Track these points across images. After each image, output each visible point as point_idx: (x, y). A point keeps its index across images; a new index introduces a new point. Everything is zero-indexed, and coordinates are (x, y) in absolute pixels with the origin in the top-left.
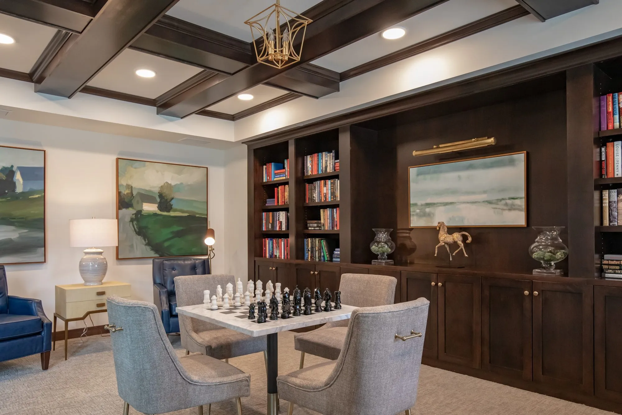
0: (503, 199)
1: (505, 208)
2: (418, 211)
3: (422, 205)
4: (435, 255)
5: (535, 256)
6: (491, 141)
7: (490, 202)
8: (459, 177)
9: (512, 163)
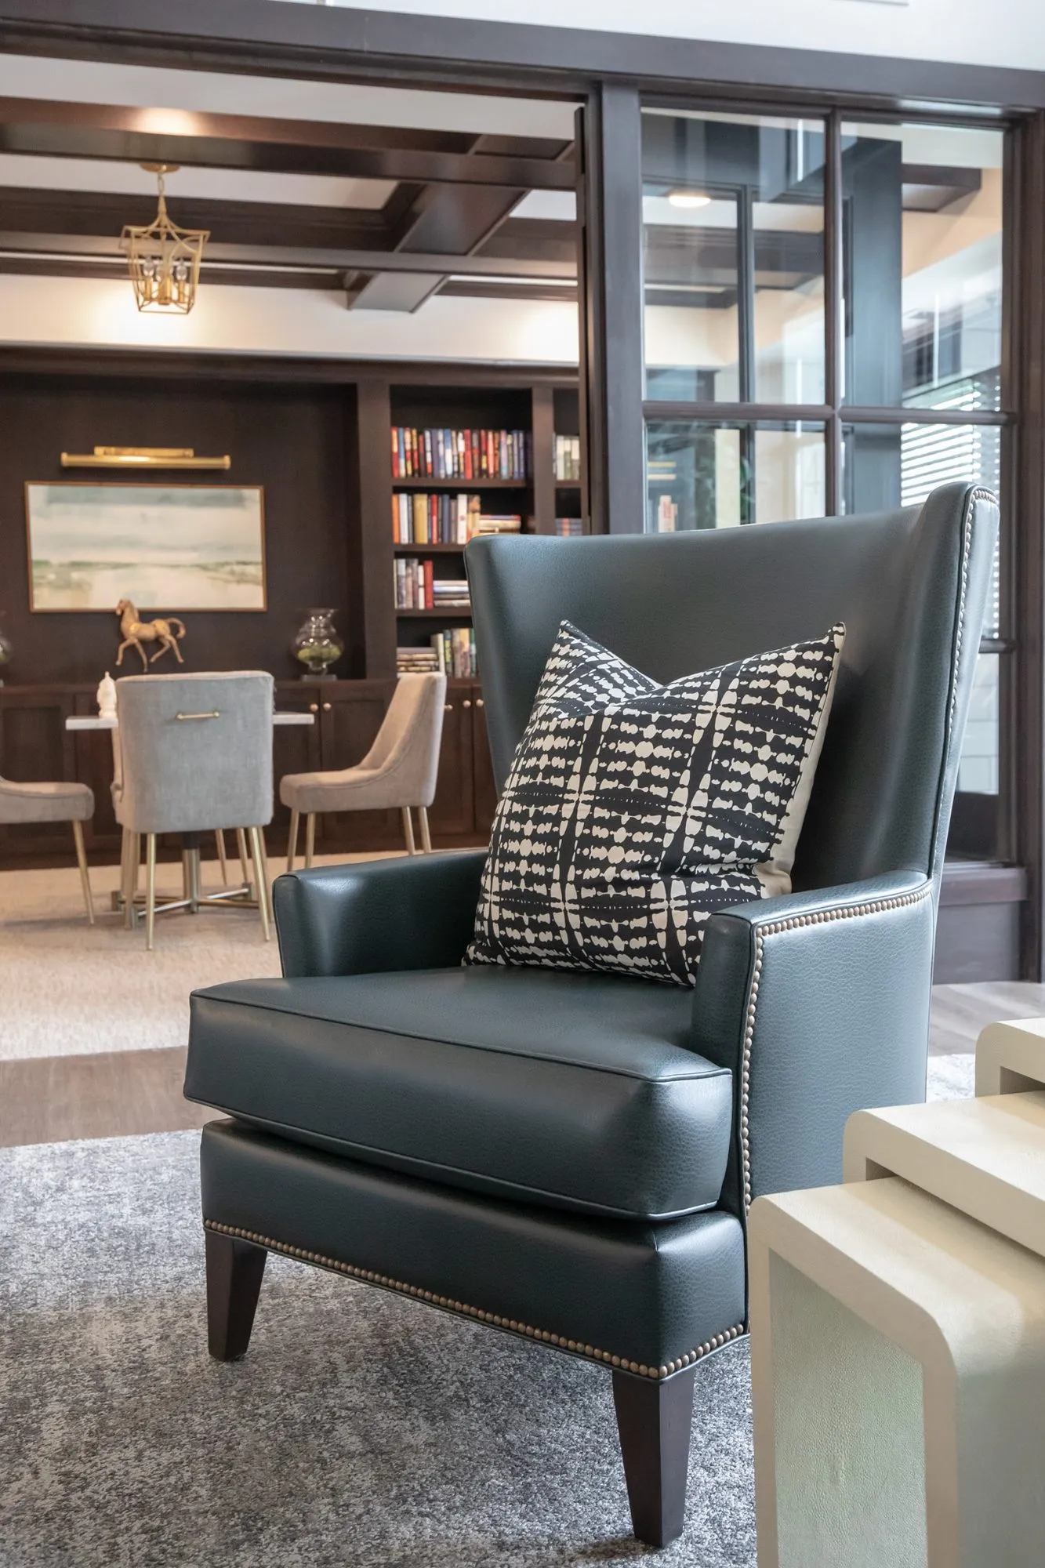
0: (227, 564)
1: (230, 578)
2: (52, 577)
3: (61, 565)
4: (118, 663)
5: (303, 654)
6: (226, 461)
7: (204, 568)
8: (143, 516)
9: (239, 502)
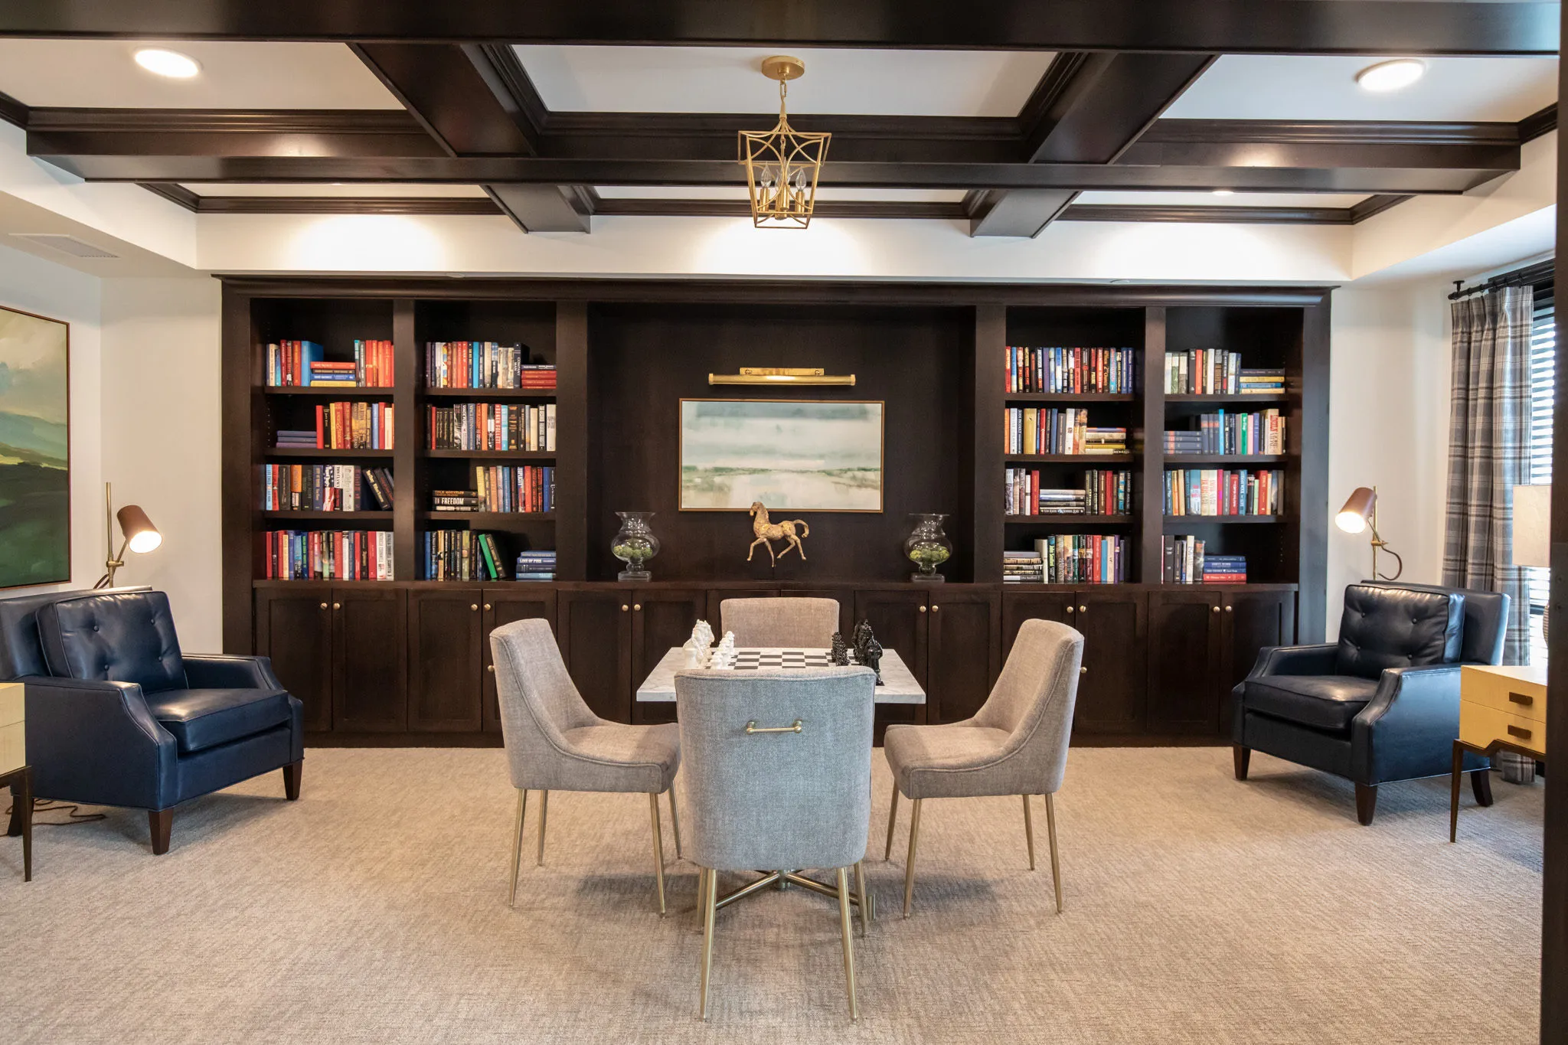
0: (849, 470)
1: (852, 483)
2: (698, 480)
3: (706, 471)
4: (749, 559)
5: (915, 555)
6: (852, 379)
7: (829, 474)
8: (778, 428)
9: (863, 415)
